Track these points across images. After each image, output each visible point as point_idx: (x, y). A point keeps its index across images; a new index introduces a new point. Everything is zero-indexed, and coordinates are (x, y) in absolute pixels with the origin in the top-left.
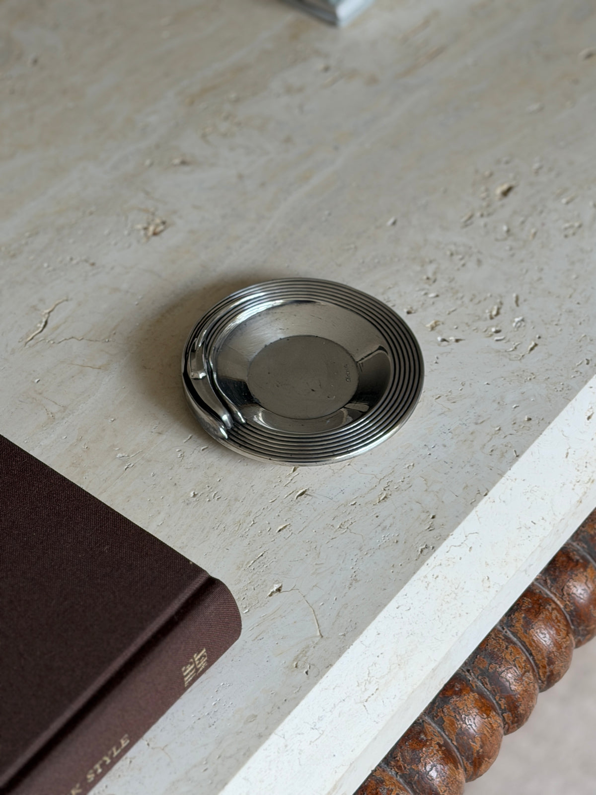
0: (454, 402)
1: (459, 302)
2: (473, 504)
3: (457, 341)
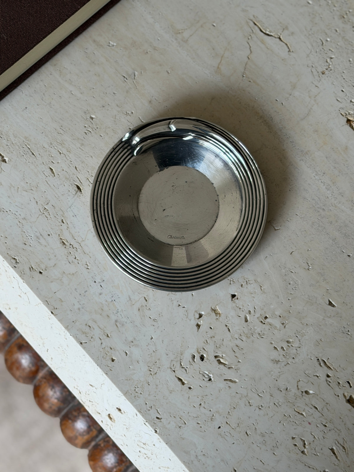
0: (139, 310)
1: (237, 336)
2: (47, 303)
3: (198, 326)
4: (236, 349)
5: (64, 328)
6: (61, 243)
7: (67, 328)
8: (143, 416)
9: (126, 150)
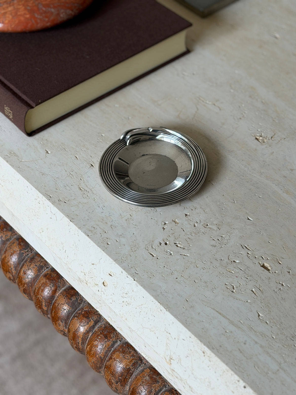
0: (126, 220)
1: (189, 233)
2: (68, 216)
3: (164, 229)
4: (188, 240)
5: (78, 229)
6: (79, 189)
7: (80, 228)
8: (126, 272)
9: (122, 143)
